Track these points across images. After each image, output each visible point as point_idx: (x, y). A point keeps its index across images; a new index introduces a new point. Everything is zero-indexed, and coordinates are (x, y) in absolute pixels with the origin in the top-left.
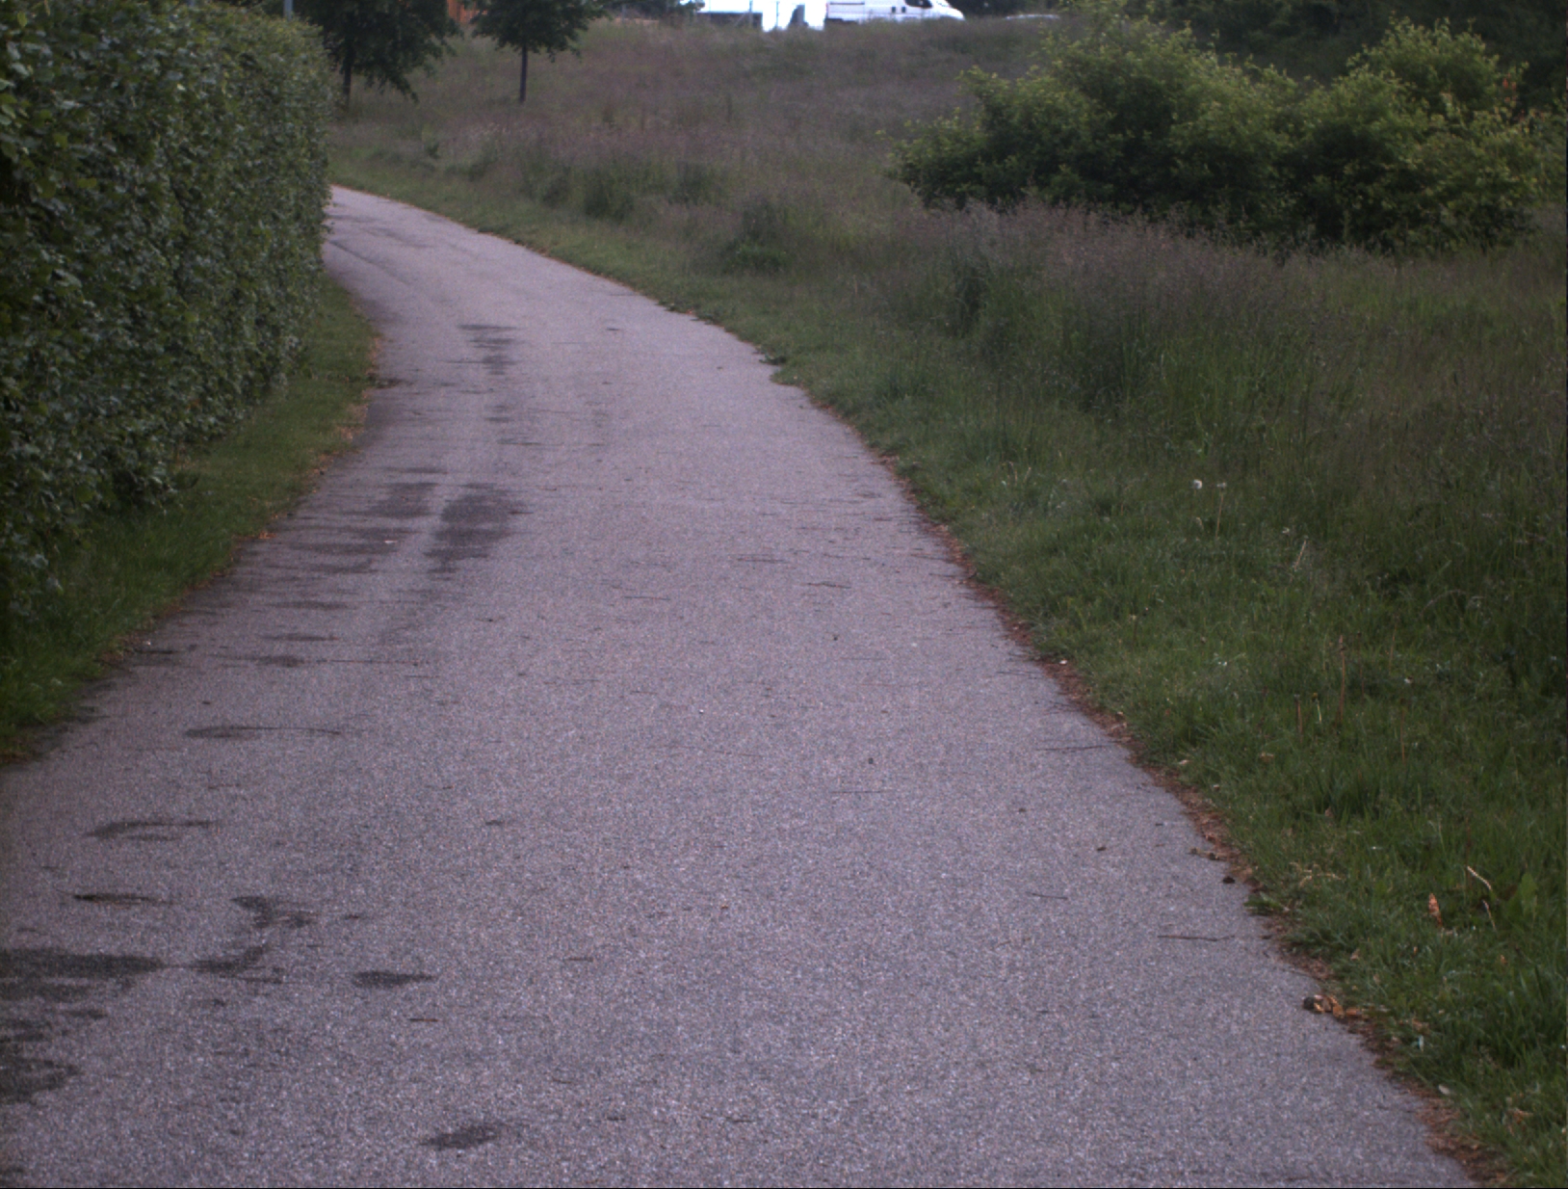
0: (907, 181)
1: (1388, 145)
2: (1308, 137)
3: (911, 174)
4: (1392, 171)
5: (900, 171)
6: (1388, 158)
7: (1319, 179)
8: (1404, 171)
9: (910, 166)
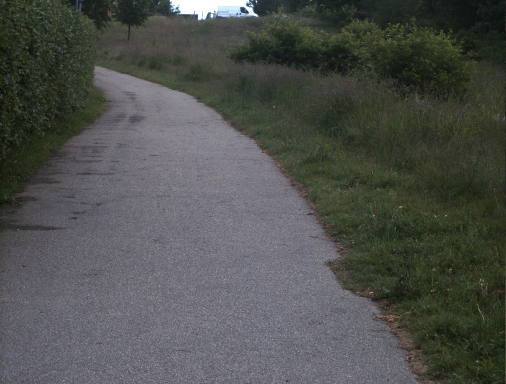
0: (231, 58)
1: (350, 50)
2: (330, 48)
3: (232, 57)
4: (351, 56)
5: (230, 56)
6: (350, 53)
7: (333, 58)
8: (354, 56)
9: (232, 55)
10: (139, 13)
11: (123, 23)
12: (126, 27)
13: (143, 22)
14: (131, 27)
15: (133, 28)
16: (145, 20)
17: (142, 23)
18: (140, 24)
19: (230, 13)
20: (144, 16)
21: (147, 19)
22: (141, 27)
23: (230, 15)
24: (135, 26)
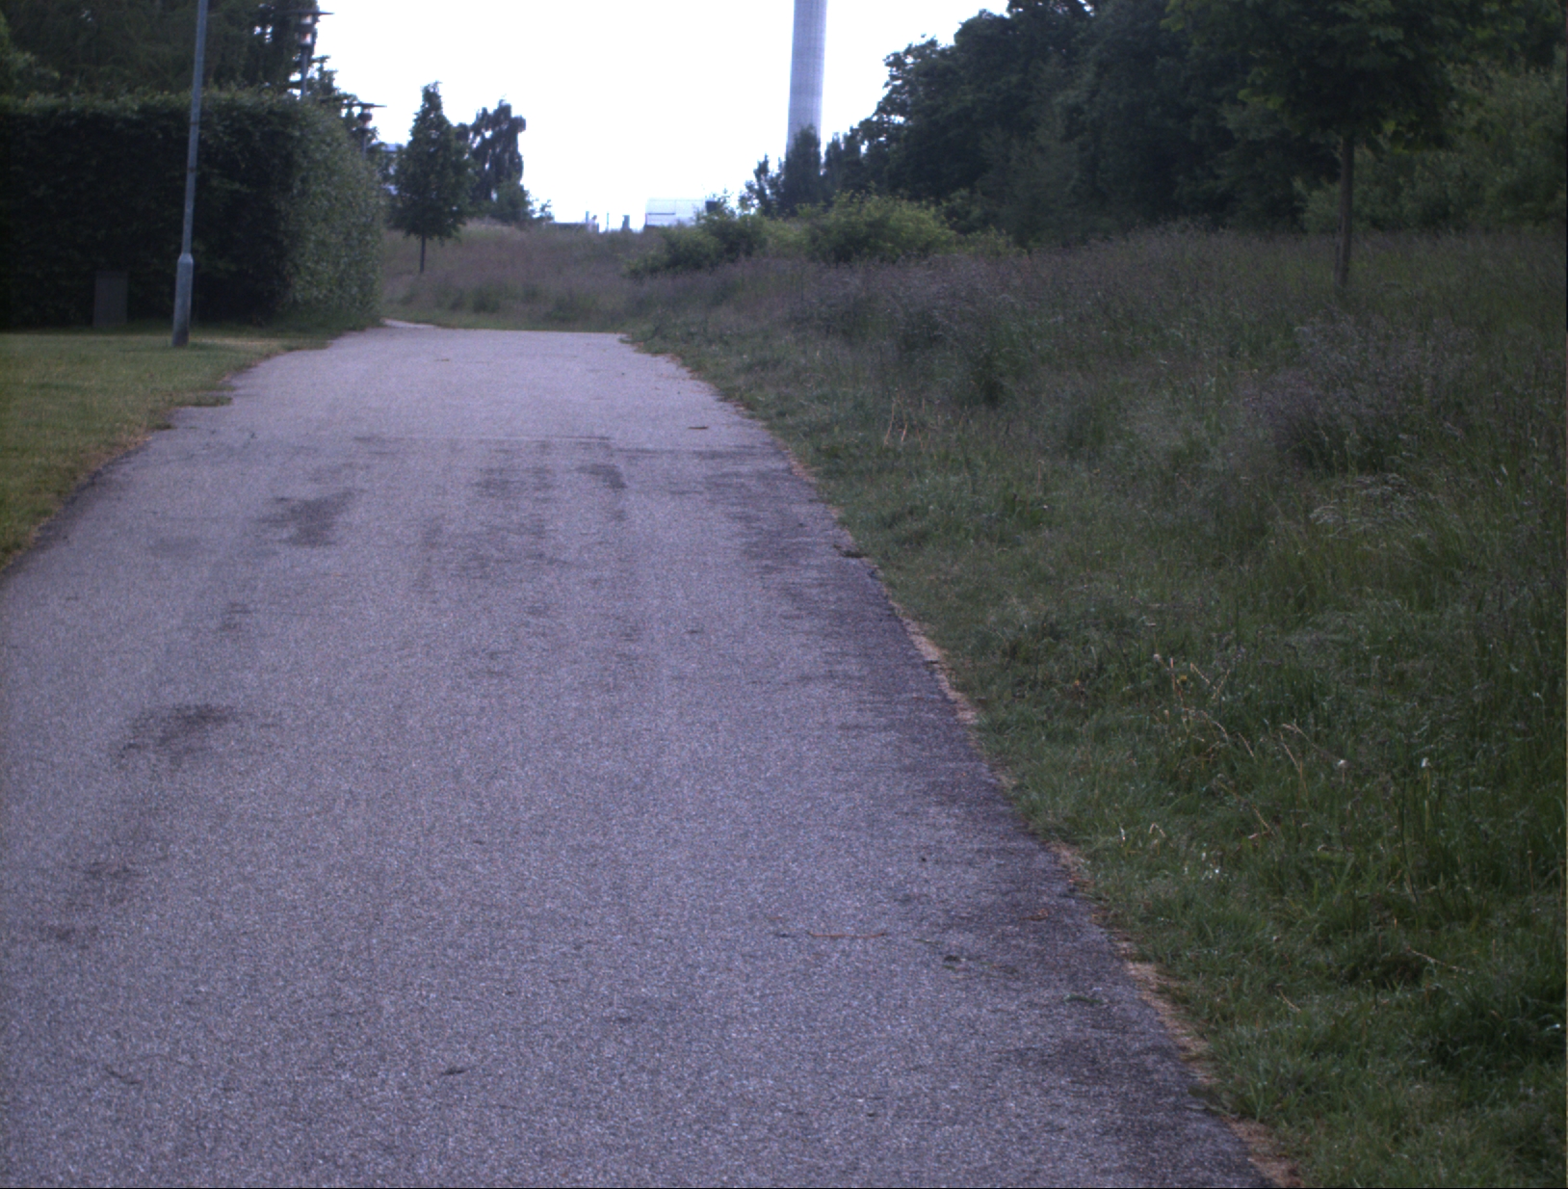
10: (447, 210)
11: (408, 233)
12: (414, 241)
13: (457, 230)
14: (428, 241)
15: (434, 243)
16: (460, 226)
17: (454, 233)
18: (449, 236)
19: (678, 216)
20: (460, 216)
21: (464, 224)
22: (449, 243)
23: (679, 221)
24: (436, 238)
